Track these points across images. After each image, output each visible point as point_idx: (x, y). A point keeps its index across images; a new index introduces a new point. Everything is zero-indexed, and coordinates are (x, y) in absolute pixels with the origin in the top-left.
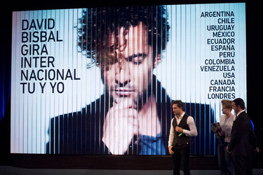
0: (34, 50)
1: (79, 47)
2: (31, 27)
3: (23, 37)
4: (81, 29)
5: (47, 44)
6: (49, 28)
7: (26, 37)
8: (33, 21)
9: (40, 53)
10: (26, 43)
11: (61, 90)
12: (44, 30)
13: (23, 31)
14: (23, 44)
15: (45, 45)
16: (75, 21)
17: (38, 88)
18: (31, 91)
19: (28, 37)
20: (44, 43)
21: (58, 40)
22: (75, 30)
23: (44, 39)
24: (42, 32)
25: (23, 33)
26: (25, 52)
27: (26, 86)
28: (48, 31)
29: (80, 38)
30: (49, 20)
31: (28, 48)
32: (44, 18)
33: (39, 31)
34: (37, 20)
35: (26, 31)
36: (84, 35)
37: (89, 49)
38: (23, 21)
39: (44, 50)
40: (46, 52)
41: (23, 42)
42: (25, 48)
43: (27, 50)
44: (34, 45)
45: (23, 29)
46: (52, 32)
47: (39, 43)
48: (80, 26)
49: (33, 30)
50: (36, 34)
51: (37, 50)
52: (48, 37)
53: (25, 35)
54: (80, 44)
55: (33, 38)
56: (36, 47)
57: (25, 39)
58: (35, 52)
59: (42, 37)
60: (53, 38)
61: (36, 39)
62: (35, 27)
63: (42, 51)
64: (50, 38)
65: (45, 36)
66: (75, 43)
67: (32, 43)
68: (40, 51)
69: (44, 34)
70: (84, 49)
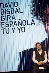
0: (8, 18)
2: (5, 6)
3: (1, 12)
5: (15, 14)
6: (15, 7)
7: (3, 12)
8: (6, 3)
9: (11, 20)
10: (3, 15)
13: (1, 9)
15: (13, 16)
19: (4, 12)
20: (13, 14)
21: (20, 12)
22: (29, 7)
24: (11, 9)
29: (32, 10)
30: (15, 2)
31: (5, 17)
32: (12, 2)
33: (10, 8)
34: (9, 3)
35: (3, 9)
36: (34, 9)
38: (1, 4)
39: (13, 18)
40: (15, 18)
41: (1, 14)
42: (3, 17)
43: (4, 19)
44: (8, 16)
45: (1, 8)
46: (17, 9)
47: (10, 14)
49: (6, 8)
50: (8, 10)
51: (9, 18)
53: (2, 11)
54: (32, 14)
55: (7, 12)
57: (3, 13)
58: (9, 19)
59: (11, 11)
60: (18, 12)
62: (7, 6)
63: (12, 19)
64: (16, 12)
65: (13, 11)
66: (30, 13)
67: (7, 15)
68: (11, 18)
69: (12, 10)
70: (35, 16)
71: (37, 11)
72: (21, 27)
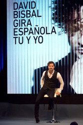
0: (22, 23)
1: (53, 21)
2: (20, 7)
3: (14, 15)
4: (54, 8)
5: (31, 19)
6: (32, 8)
7: (17, 14)
8: (21, 3)
12: (28, 9)
14: (15, 19)
15: (29, 20)
19: (18, 14)
20: (29, 18)
21: (38, 16)
22: (50, 9)
23: (28, 15)
24: (27, 11)
25: (14, 12)
26: (16, 25)
28: (32, 10)
29: (54, 14)
30: (32, 2)
31: (18, 22)
32: (28, 1)
33: (25, 10)
34: (24, 3)
35: (16, 10)
36: (56, 12)
37: (60, 22)
38: (14, 3)
39: (29, 23)
40: (30, 24)
41: (14, 18)
42: (16, 22)
43: (17, 24)
44: (22, 20)
45: (14, 9)
46: (34, 11)
47: (25, 18)
48: (53, 6)
49: (21, 9)
50: (23, 12)
51: (24, 23)
52: (31, 14)
53: (16, 13)
54: (53, 18)
55: (21, 15)
56: (23, 21)
57: (16, 16)
58: (23, 24)
59: (27, 14)
60: (35, 15)
61: (23, 16)
62: (22, 7)
63: (28, 24)
64: (33, 15)
65: (29, 14)
66: (50, 18)
67: (21, 19)
68: (26, 24)
69: (28, 12)
70: (56, 22)
72: (39, 36)
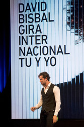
0: (30, 30)
1: (68, 27)
2: (27, 9)
3: (20, 19)
4: (69, 10)
5: (41, 24)
6: (42, 10)
7: (23, 19)
8: (28, 4)
9: (35, 32)
10: (22, 24)
11: (53, 63)
12: (38, 12)
13: (20, 13)
14: (20, 24)
15: (38, 26)
16: (64, 3)
17: (34, 62)
18: (28, 64)
19: (25, 18)
20: (38, 23)
21: (50, 21)
22: (64, 11)
23: (38, 20)
24: (36, 14)
25: (20, 15)
26: (22, 32)
27: (24, 61)
28: (42, 13)
29: (69, 18)
30: (42, 3)
31: (25, 28)
32: (37, 2)
33: (34, 13)
34: (32, 3)
35: (22, 13)
36: (72, 16)
37: (77, 28)
38: (19, 4)
39: (38, 29)
40: (40, 31)
41: (20, 23)
42: (22, 28)
43: (24, 30)
44: (29, 26)
45: (20, 12)
46: (44, 14)
47: (34, 23)
48: (68, 8)
49: (28, 12)
50: (31, 16)
51: (32, 30)
52: (41, 18)
53: (21, 17)
54: (68, 23)
55: (29, 20)
56: (31, 27)
57: (22, 21)
58: (31, 31)
59: (36, 18)
60: (46, 19)
61: (31, 20)
62: (30, 9)
63: (37, 31)
64: (43, 19)
65: (39, 18)
66: (65, 23)
67: (28, 24)
68: (35, 30)
69: (37, 16)
70: (72, 27)
71: (76, 19)
